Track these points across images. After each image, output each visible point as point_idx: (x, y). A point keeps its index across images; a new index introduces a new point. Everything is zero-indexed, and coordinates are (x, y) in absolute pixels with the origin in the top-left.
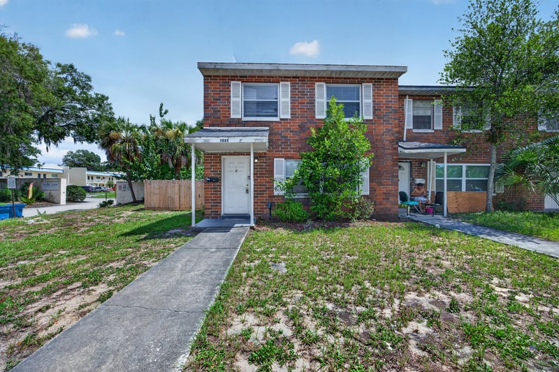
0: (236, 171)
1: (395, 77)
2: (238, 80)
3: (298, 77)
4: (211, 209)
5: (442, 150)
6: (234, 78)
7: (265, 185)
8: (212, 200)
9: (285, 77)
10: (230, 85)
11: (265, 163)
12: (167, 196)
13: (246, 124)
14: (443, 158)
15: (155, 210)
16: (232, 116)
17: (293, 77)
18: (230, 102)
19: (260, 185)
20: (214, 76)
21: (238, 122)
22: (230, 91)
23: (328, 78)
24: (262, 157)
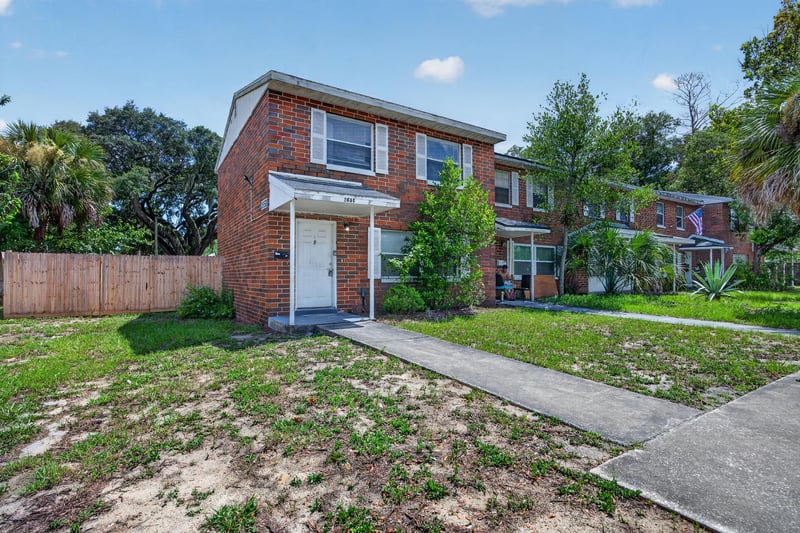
0: (315, 242)
1: (491, 142)
2: (320, 108)
3: (397, 122)
4: (279, 300)
5: (529, 230)
6: (315, 103)
7: (357, 265)
8: (280, 287)
9: (381, 118)
10: (310, 114)
11: (357, 233)
12: (69, 287)
13: (332, 174)
14: (529, 237)
15: (33, 318)
16: (313, 160)
17: (391, 120)
18: (309, 139)
19: (350, 265)
20: (285, 94)
21: (320, 170)
22: (310, 122)
23: (429, 129)
24: (354, 224)
